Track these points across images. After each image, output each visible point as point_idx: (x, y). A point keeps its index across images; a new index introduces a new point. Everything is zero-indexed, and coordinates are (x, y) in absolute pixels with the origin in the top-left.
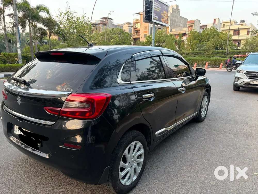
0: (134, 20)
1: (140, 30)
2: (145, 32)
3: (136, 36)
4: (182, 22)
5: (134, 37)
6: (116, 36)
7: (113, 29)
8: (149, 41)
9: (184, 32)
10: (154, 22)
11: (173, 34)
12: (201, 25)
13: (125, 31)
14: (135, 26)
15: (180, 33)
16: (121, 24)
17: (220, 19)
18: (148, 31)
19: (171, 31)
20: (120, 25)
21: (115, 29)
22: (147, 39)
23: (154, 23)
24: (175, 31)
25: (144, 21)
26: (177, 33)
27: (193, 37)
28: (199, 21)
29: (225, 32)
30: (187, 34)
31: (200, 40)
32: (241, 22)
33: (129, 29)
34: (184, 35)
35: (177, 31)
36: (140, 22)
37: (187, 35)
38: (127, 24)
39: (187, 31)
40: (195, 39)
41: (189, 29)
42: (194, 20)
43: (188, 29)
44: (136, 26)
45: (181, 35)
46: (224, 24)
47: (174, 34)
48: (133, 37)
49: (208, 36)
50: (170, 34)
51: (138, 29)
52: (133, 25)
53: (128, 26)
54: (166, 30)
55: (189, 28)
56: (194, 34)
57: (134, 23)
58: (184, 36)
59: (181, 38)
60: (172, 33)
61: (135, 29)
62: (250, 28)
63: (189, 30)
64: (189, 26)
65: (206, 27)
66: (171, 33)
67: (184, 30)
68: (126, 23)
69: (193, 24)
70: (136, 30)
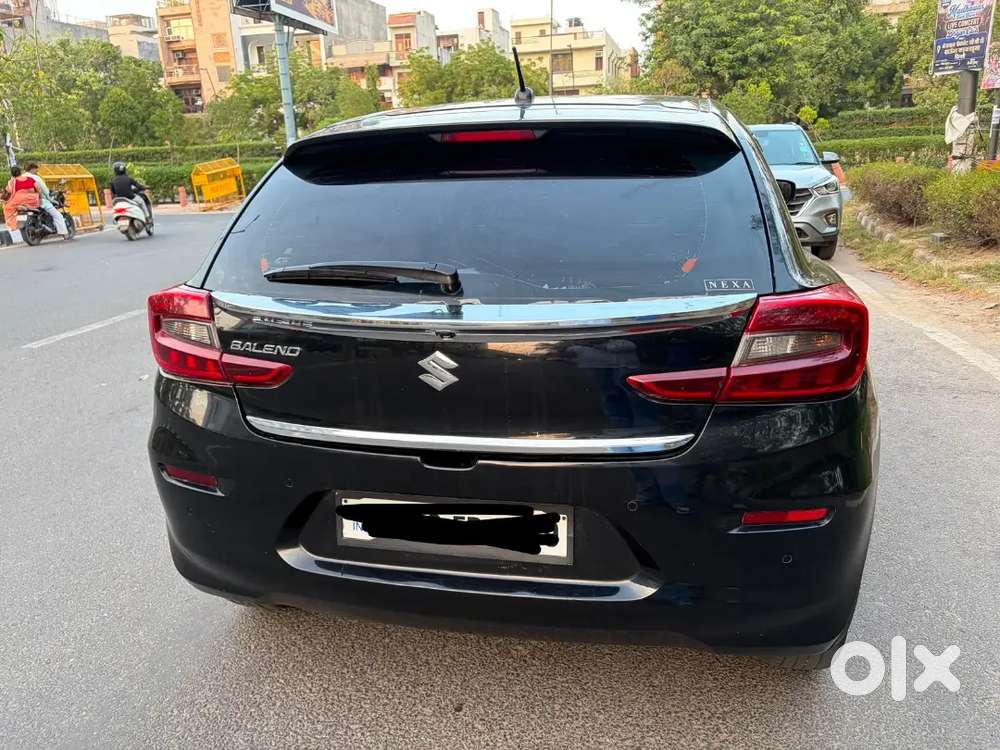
0: (162, 6)
1: (193, 51)
2: (217, 57)
3: (180, 76)
4: (364, 19)
5: (175, 80)
6: (87, 74)
7: (63, 44)
8: (248, 95)
9: (383, 61)
10: (280, 15)
11: (340, 67)
12: (439, 33)
13: (124, 55)
14: (170, 32)
15: (371, 63)
16: (97, 23)
17: (497, 12)
18: (232, 54)
19: (329, 55)
20: (94, 27)
21: (73, 44)
22: (240, 88)
23: (277, 18)
24: (346, 56)
25: (235, 11)
26: (353, 62)
27: (421, 78)
28: (430, 18)
29: (530, 60)
30: (396, 67)
31: (450, 89)
32: (570, 26)
33: (139, 43)
34: (385, 69)
35: (354, 55)
36: (188, 15)
37: (396, 72)
38: (124, 21)
39: (393, 55)
40: (432, 89)
41: (400, 49)
42: (412, 11)
43: (394, 49)
44: (176, 33)
45: (376, 72)
46: (518, 30)
47: (345, 66)
48: (169, 80)
49: (474, 77)
50: (330, 66)
51: (184, 45)
52: (156, 25)
53: (133, 32)
54: (309, 48)
55: (400, 45)
56: (425, 67)
57: (162, 17)
58: (384, 75)
59: (373, 81)
60: (336, 63)
61: (172, 46)
62: (602, 47)
63: (397, 49)
64: (398, 37)
65: (455, 40)
66: (332, 64)
67: (383, 50)
68: (121, 17)
69: (412, 26)
70: (176, 46)
